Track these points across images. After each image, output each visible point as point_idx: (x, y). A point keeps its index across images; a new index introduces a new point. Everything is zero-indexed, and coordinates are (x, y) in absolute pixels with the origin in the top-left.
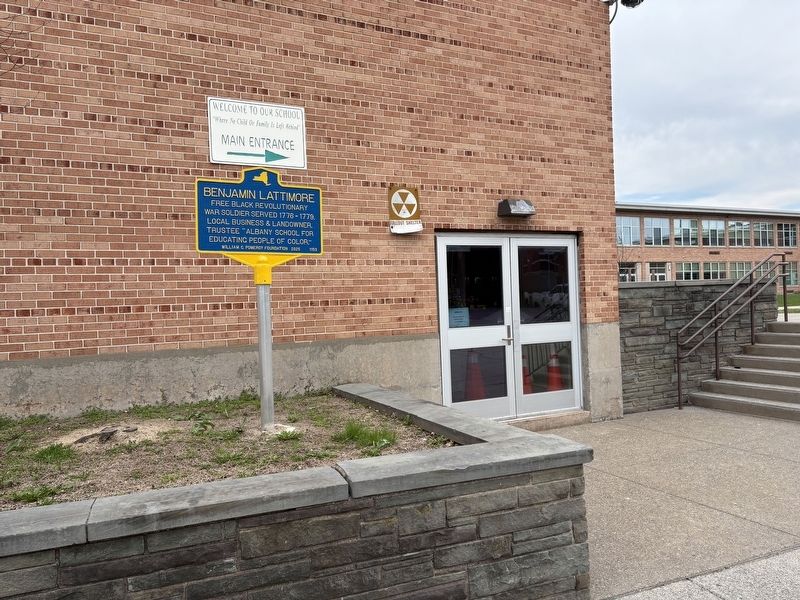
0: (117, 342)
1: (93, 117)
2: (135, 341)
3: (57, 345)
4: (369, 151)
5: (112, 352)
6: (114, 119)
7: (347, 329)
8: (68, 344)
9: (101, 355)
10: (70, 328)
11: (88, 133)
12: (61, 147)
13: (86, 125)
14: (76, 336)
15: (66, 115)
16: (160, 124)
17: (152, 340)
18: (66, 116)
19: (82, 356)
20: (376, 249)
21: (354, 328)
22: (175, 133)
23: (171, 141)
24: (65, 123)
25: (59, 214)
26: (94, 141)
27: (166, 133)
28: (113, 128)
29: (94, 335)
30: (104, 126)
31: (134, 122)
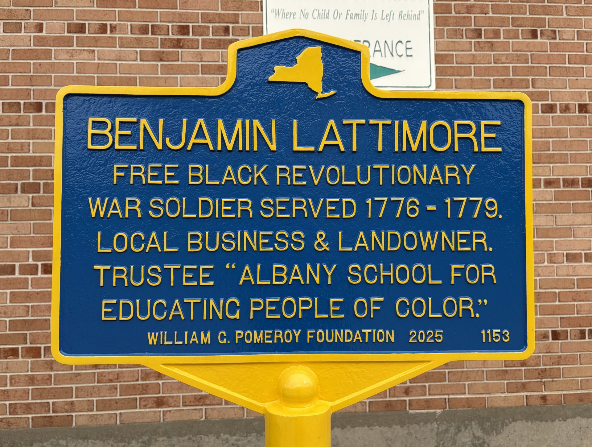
0: (104, 405)
1: (81, 28)
2: (132, 404)
3: (13, 409)
4: (554, 47)
5: (94, 424)
6: (113, 29)
7: (510, 388)
8: (28, 408)
9: (78, 428)
10: (32, 380)
11: (72, 55)
12: (31, 81)
13: (68, 42)
14: (39, 394)
15: (40, 27)
16: (184, 30)
17: (160, 403)
18: (41, 30)
19: (48, 428)
20: (567, 231)
21: (524, 387)
22: (207, 44)
23: (200, 56)
24: (39, 41)
25: (23, 191)
26: (81, 68)
27: (193, 44)
28: (111, 43)
29: (68, 392)
30: (96, 42)
31: (144, 30)
